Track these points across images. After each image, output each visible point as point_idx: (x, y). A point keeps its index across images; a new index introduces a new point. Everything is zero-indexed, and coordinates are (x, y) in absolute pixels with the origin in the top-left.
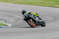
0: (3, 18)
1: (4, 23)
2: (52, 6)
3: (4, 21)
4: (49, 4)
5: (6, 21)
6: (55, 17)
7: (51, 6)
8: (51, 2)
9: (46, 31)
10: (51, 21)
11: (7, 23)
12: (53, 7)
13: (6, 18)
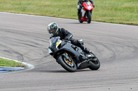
0: (15, 48)
1: (17, 61)
2: (130, 22)
3: (16, 55)
4: (122, 18)
5: (21, 56)
6: (135, 48)
7: (128, 22)
8: (126, 13)
9: (116, 79)
10: (127, 58)
11: (23, 60)
12: (132, 24)
13: (22, 50)
